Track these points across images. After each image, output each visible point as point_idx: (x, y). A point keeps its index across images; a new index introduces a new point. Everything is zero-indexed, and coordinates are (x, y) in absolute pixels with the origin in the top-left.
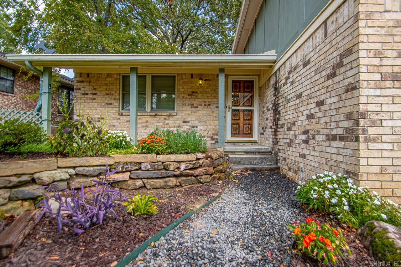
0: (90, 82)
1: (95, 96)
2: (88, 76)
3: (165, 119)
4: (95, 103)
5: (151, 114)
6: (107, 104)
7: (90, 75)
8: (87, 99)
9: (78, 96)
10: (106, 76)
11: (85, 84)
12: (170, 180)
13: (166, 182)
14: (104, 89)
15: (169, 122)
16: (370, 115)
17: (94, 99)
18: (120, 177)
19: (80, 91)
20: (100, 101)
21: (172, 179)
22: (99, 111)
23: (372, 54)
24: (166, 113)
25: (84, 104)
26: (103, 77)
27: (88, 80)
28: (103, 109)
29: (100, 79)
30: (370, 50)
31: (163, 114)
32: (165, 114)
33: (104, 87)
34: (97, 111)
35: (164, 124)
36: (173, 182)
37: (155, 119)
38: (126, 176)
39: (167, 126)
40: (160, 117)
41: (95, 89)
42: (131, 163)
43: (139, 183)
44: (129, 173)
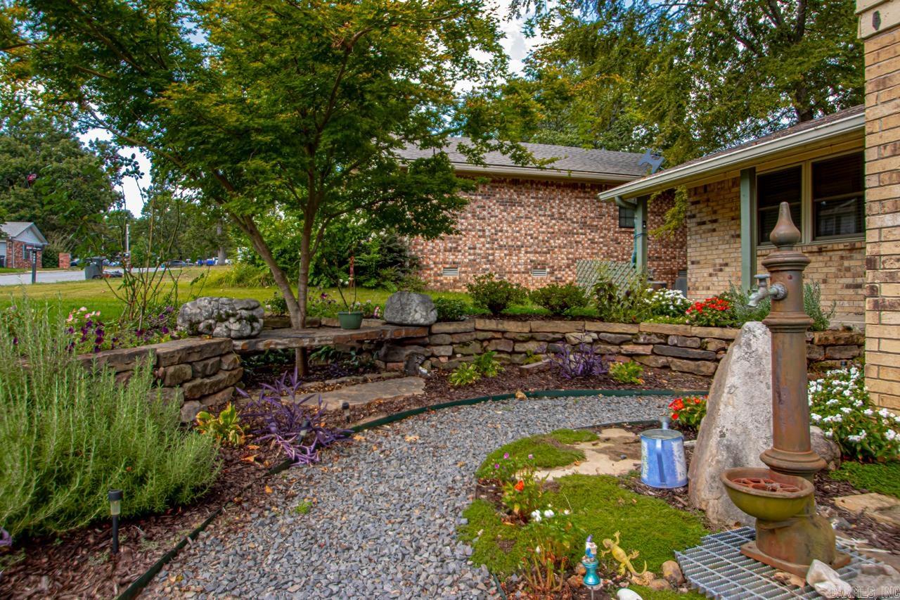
0: (708, 200)
1: (715, 226)
2: (705, 191)
3: (842, 258)
4: (715, 238)
5: (809, 249)
6: (733, 236)
7: (708, 189)
8: (704, 232)
9: (693, 229)
10: (730, 184)
11: (701, 206)
12: (704, 365)
13: (698, 366)
14: (728, 210)
15: (852, 263)
16: (884, 262)
17: (714, 230)
18: (639, 349)
19: (694, 220)
20: (721, 233)
21: (708, 363)
22: (721, 252)
23: (888, 152)
24: (840, 243)
25: (700, 241)
26: (726, 187)
27: (705, 197)
28: (727, 246)
29: (722, 192)
30: (885, 145)
31: (836, 247)
32: (841, 247)
33: (728, 205)
34: (718, 252)
35: (840, 270)
36: (709, 367)
37: (820, 258)
38: (648, 349)
39: (848, 274)
40: (831, 253)
41: (715, 212)
42: (656, 334)
43: (662, 360)
44: (651, 346)
